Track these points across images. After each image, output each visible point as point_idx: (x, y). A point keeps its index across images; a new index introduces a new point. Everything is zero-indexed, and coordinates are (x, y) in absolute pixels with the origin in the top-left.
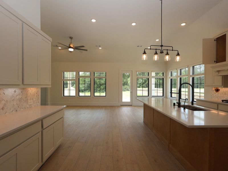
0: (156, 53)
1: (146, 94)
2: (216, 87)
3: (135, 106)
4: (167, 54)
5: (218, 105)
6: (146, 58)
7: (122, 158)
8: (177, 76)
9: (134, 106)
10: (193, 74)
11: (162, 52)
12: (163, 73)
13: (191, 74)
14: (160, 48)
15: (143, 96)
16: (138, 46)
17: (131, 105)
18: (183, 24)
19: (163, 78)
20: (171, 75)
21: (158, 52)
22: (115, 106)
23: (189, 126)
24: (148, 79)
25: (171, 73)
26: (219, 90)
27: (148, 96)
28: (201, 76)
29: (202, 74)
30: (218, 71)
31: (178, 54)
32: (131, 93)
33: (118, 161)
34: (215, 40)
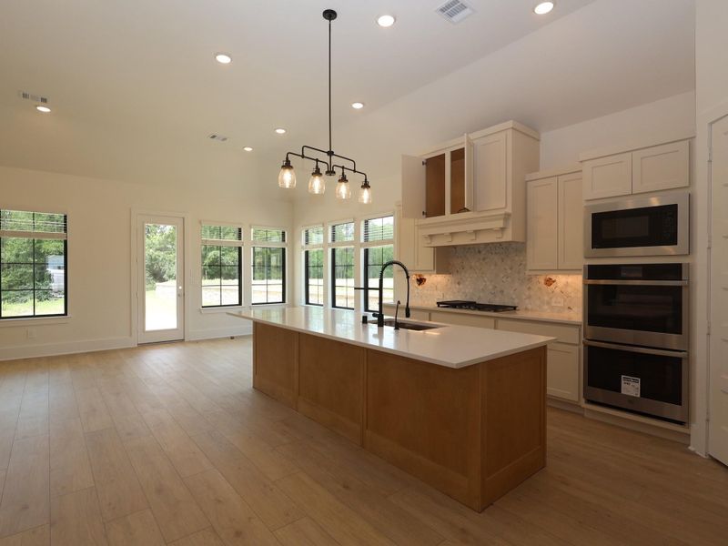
0: (317, 172)
1: (231, 297)
2: (419, 273)
3: (197, 342)
4: (344, 179)
5: (430, 314)
6: (292, 183)
7: (250, 518)
8: (325, 244)
9: (190, 342)
10: (366, 240)
11: (330, 172)
12: (283, 234)
13: (362, 240)
14: (326, 158)
15: (221, 306)
16: (214, 137)
17: (182, 341)
18: (358, 106)
19: (284, 249)
20: (307, 241)
21: (323, 168)
22: (115, 351)
23: (457, 364)
24: (240, 249)
25: (307, 235)
26: (425, 280)
27: (240, 304)
28: (385, 246)
29: (389, 242)
30: (431, 236)
31: (366, 185)
32: (181, 296)
33: (238, 534)
34: (423, 163)
